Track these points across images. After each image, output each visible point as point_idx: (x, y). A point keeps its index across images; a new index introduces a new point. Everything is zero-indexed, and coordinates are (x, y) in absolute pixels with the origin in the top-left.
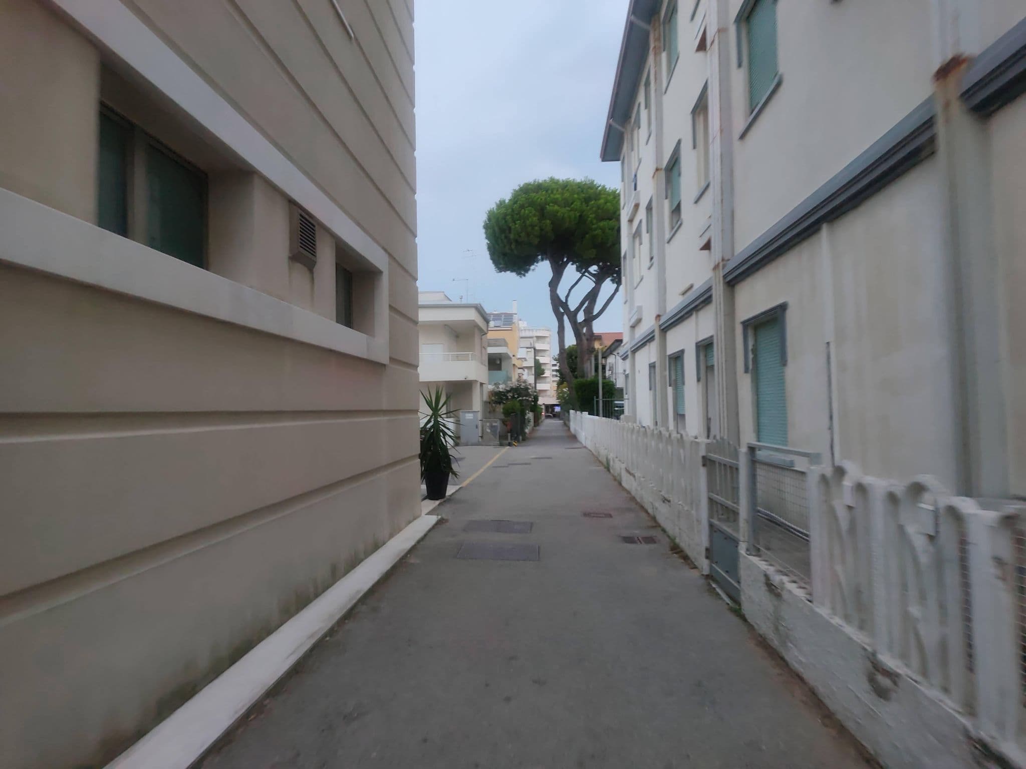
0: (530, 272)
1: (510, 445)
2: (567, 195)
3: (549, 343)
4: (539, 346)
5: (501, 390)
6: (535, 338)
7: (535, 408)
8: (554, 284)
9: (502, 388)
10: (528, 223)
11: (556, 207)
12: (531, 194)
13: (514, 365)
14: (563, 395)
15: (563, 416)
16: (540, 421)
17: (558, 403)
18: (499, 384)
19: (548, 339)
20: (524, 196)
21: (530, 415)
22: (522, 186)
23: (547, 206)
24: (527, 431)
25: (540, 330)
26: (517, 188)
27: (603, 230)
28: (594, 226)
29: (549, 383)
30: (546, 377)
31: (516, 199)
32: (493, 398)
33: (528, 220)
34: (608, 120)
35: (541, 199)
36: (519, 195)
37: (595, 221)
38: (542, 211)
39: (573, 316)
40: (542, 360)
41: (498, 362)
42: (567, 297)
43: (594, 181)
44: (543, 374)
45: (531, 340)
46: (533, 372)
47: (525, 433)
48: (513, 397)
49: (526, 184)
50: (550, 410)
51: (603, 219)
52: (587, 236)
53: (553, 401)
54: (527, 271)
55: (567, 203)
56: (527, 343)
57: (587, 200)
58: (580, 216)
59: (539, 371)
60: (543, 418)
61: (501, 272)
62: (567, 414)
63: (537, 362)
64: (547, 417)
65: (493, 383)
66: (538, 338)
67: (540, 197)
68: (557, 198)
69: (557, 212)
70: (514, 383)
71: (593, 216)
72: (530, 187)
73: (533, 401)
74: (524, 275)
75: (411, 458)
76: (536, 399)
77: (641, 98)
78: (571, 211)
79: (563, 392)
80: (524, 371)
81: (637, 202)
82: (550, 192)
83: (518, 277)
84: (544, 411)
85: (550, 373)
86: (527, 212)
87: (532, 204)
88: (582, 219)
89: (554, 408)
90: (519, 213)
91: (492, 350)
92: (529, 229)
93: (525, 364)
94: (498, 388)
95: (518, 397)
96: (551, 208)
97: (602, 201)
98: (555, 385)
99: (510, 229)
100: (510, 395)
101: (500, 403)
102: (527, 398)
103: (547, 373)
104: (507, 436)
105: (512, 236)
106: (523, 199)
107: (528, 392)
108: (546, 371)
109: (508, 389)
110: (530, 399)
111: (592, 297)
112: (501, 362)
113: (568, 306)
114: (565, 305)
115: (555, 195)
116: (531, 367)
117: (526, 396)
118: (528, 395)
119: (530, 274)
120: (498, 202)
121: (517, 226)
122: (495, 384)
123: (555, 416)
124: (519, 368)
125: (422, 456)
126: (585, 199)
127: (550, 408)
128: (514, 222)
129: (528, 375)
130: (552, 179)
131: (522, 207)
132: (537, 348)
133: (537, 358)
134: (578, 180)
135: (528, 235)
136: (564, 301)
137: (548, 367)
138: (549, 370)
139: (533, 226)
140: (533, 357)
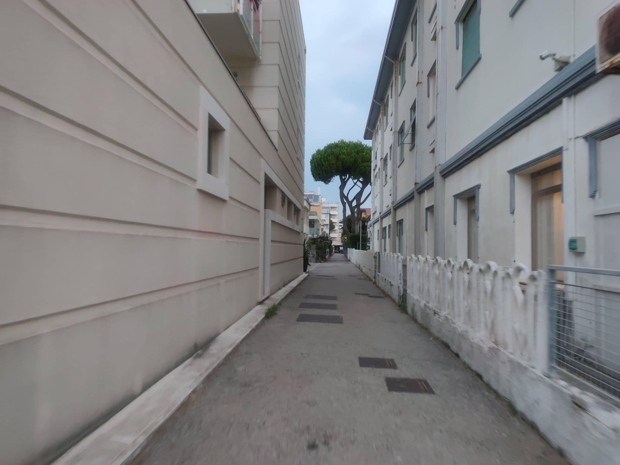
0: (331, 182)
1: (320, 262)
2: (349, 150)
3: (338, 211)
4: (332, 213)
5: (315, 237)
6: (330, 208)
7: (330, 246)
8: (342, 188)
9: (315, 236)
10: (331, 163)
11: (344, 156)
12: (333, 150)
13: (320, 224)
14: (345, 241)
15: (344, 252)
16: (332, 254)
17: (342, 245)
18: (314, 234)
19: (337, 209)
20: (329, 150)
21: (328, 250)
22: (328, 144)
23: (340, 156)
24: (326, 257)
25: (333, 203)
26: (326, 145)
27: (365, 167)
28: (361, 165)
29: (337, 233)
30: (335, 230)
31: (326, 152)
32: (311, 241)
33: (331, 162)
34: (366, 127)
35: (337, 152)
36: (327, 149)
37: (361, 163)
38: (337, 157)
39: (350, 203)
40: (333, 220)
41: (313, 223)
42: (348, 194)
43: (361, 142)
44: (334, 228)
45: (328, 209)
46: (329, 227)
47: (326, 258)
48: (321, 241)
49: (330, 144)
50: (337, 249)
51: (365, 162)
52: (358, 169)
53: (339, 243)
54: (329, 181)
55: (349, 154)
56: (325, 211)
57: (358, 153)
58: (355, 160)
59: (332, 227)
60: (333, 253)
61: (317, 181)
62: (346, 250)
63: (331, 221)
64: (336, 252)
65: (311, 234)
66: (332, 208)
67: (337, 151)
68: (345, 152)
69: (344, 158)
70: (320, 234)
71: (360, 160)
72: (332, 145)
73: (330, 243)
74: (328, 184)
75: (301, 258)
76: (331, 243)
77: (378, 124)
78: (350, 158)
79: (344, 239)
80: (324, 227)
81: (376, 164)
82: (341, 148)
83: (325, 184)
84: (334, 249)
85: (338, 227)
86: (330, 158)
87: (333, 154)
88: (355, 161)
89: (340, 248)
90: (327, 158)
91: (311, 217)
92: (332, 165)
93: (325, 223)
94: (314, 236)
95: (323, 241)
96: (342, 157)
97: (365, 153)
98: (340, 234)
99: (323, 165)
100: (319, 240)
101: (314, 244)
102: (327, 242)
103: (336, 228)
104: (319, 259)
105: (323, 168)
106: (329, 152)
107: (328, 239)
108: (335, 227)
109: (318, 237)
110: (329, 242)
111: (360, 194)
112: (314, 223)
113: (348, 198)
114: (347, 198)
115: (343, 150)
116: (328, 225)
117: (327, 241)
118: (328, 240)
119: (330, 183)
120: (317, 150)
121: (326, 164)
122: (312, 235)
123: (340, 252)
124: (322, 226)
125: (304, 257)
126: (357, 151)
127: (337, 247)
128: (325, 162)
129: (326, 229)
130: (342, 141)
131: (329, 155)
132: (331, 214)
133: (331, 219)
134: (355, 142)
135: (331, 168)
136: (346, 196)
137: (337, 224)
138: (337, 226)
139: (333, 164)
140: (329, 219)
